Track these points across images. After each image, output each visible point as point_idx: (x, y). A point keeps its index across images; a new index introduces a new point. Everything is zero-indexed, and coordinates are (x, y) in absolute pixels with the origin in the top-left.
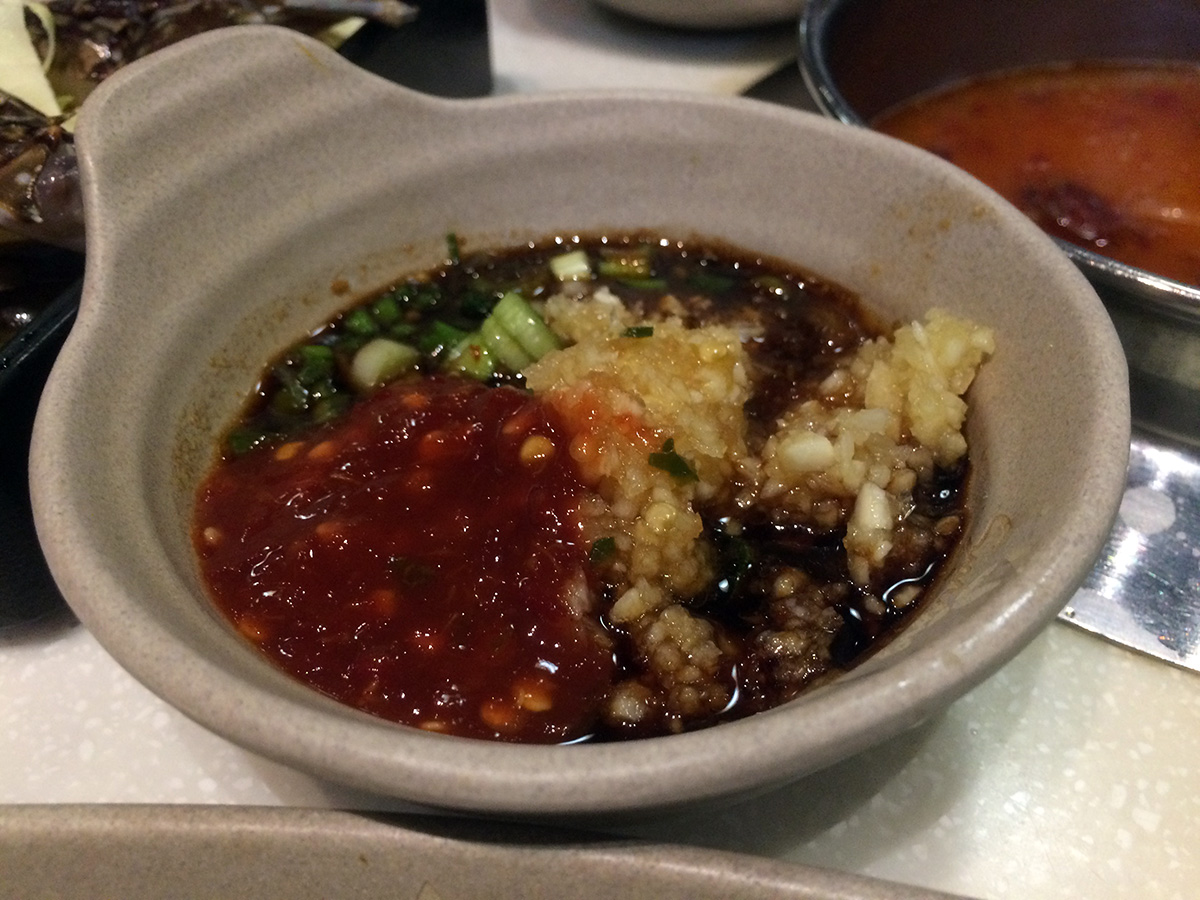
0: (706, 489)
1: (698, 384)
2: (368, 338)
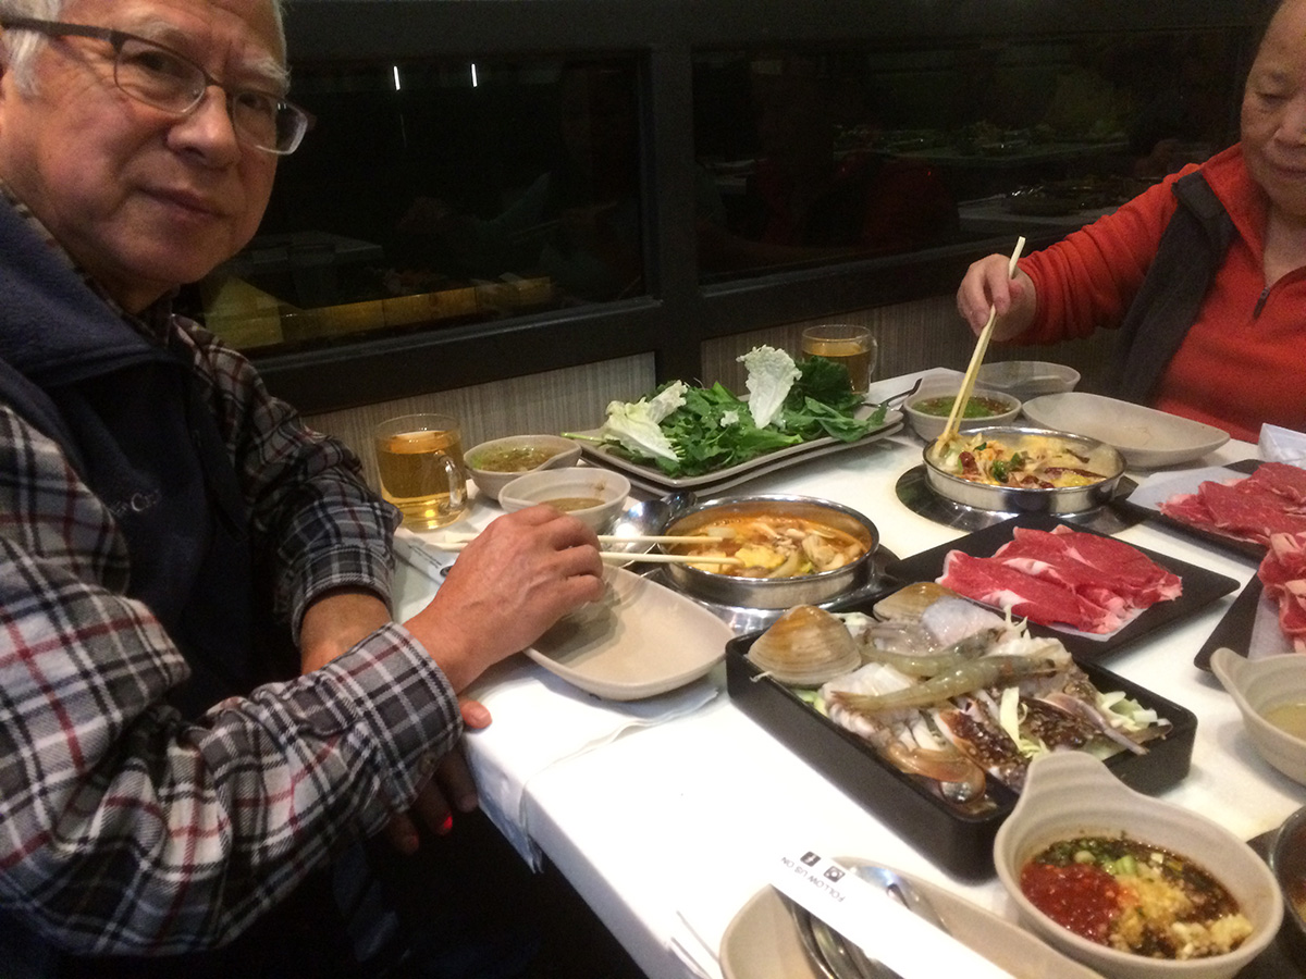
1: (1162, 901)
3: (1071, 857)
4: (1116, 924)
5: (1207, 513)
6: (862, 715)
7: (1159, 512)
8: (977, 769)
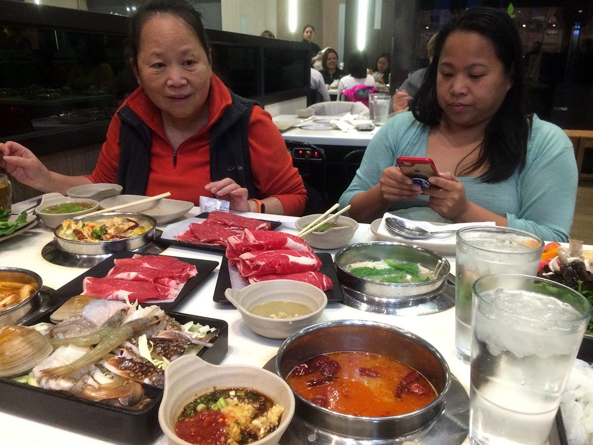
0: (243, 428)
1: (244, 413)
2: (199, 403)
3: (195, 410)
4: (228, 433)
5: (196, 237)
6: (63, 378)
7: (176, 240)
8: (136, 383)
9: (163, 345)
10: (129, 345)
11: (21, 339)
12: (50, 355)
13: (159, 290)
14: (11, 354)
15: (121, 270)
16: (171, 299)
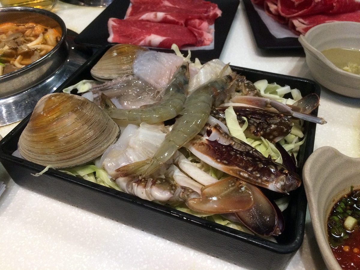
9: (258, 121)
10: (214, 121)
11: (74, 116)
12: (118, 137)
13: (196, 34)
14: (67, 139)
15: (141, 9)
16: (209, 45)
